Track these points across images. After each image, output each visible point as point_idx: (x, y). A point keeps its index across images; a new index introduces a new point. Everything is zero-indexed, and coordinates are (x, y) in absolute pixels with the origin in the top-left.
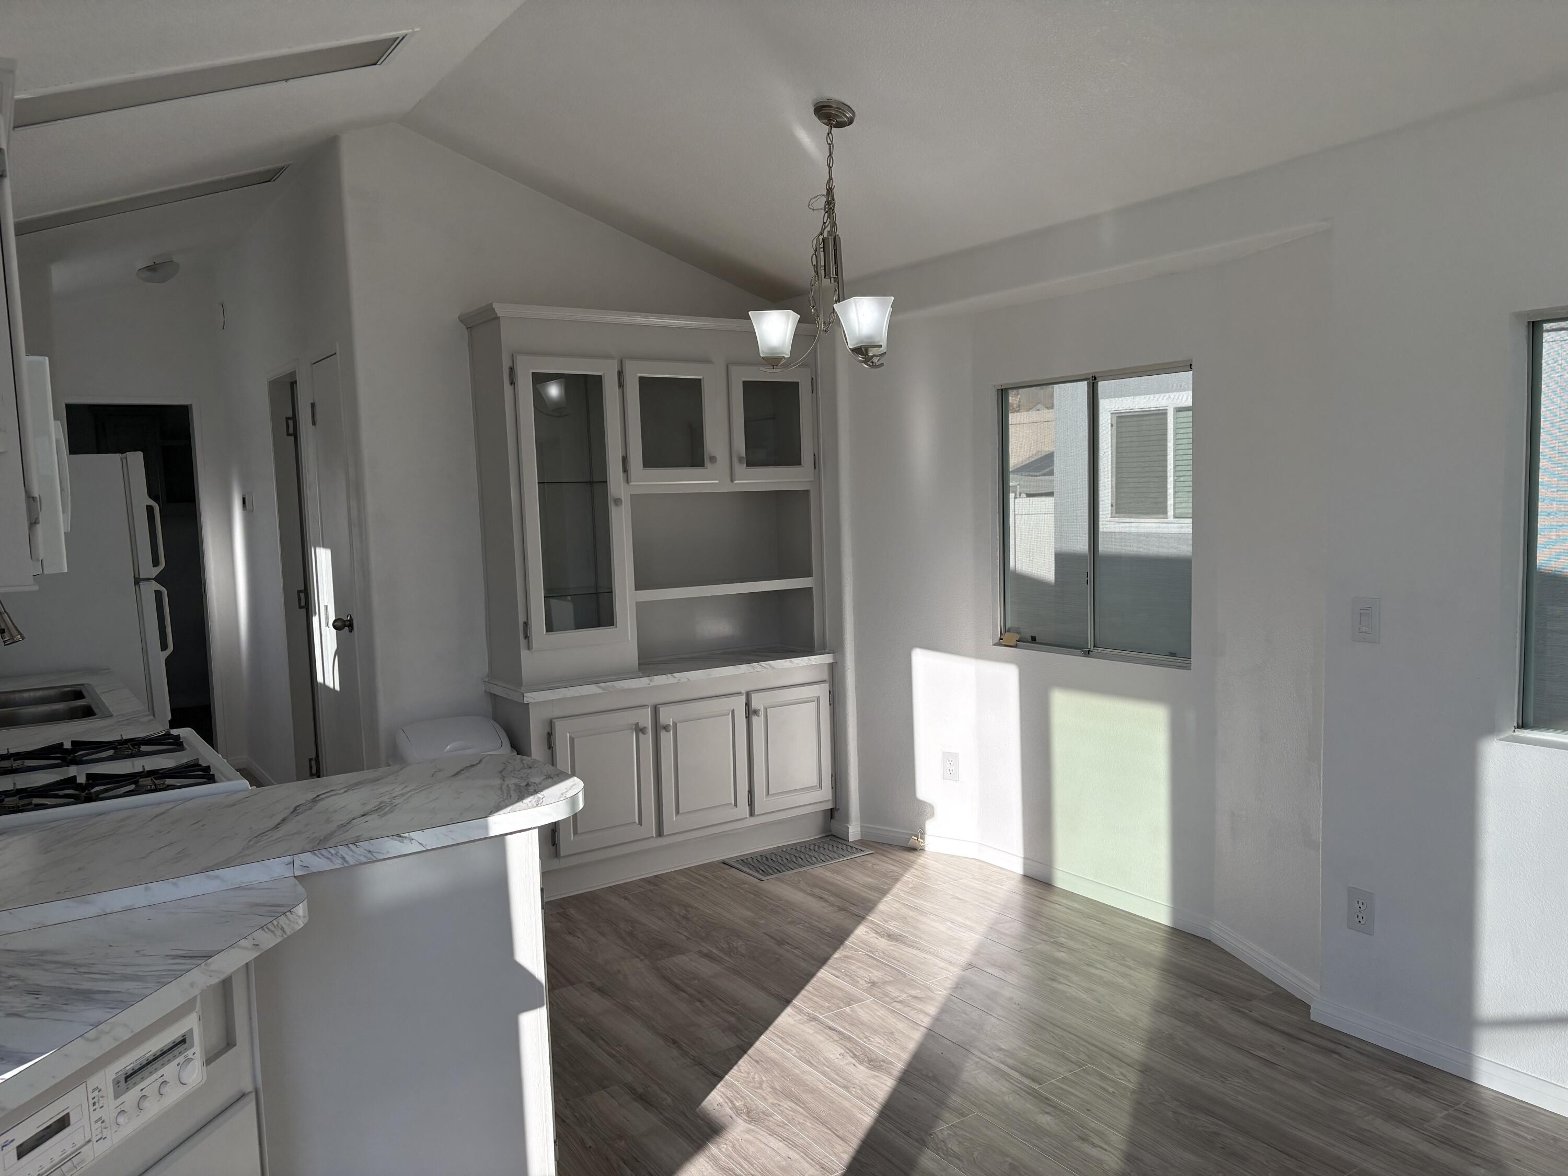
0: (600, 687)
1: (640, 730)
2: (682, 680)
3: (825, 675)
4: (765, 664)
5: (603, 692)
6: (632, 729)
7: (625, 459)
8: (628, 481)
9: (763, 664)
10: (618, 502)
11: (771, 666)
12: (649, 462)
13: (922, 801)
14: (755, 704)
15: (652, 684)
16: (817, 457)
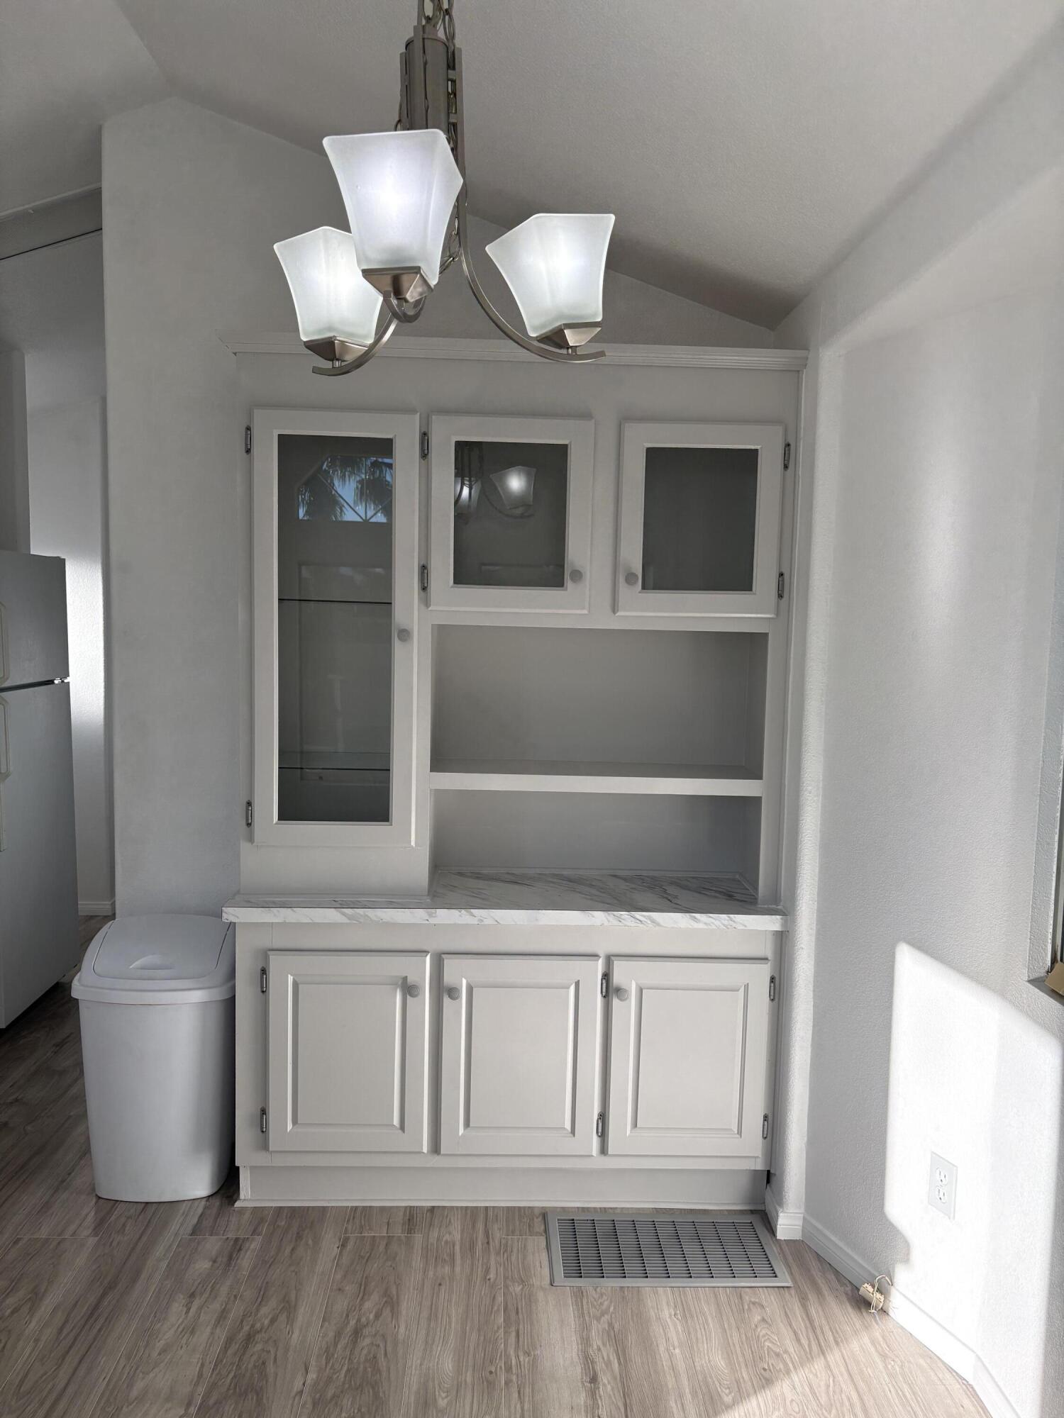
0: (344, 914)
1: (409, 990)
2: (486, 922)
3: (767, 950)
4: (644, 916)
5: (348, 921)
6: (396, 984)
7: (424, 569)
8: (426, 602)
9: (638, 915)
10: (405, 635)
11: (653, 921)
12: (463, 576)
13: (891, 1225)
14: (617, 979)
15: (432, 921)
16: (786, 577)
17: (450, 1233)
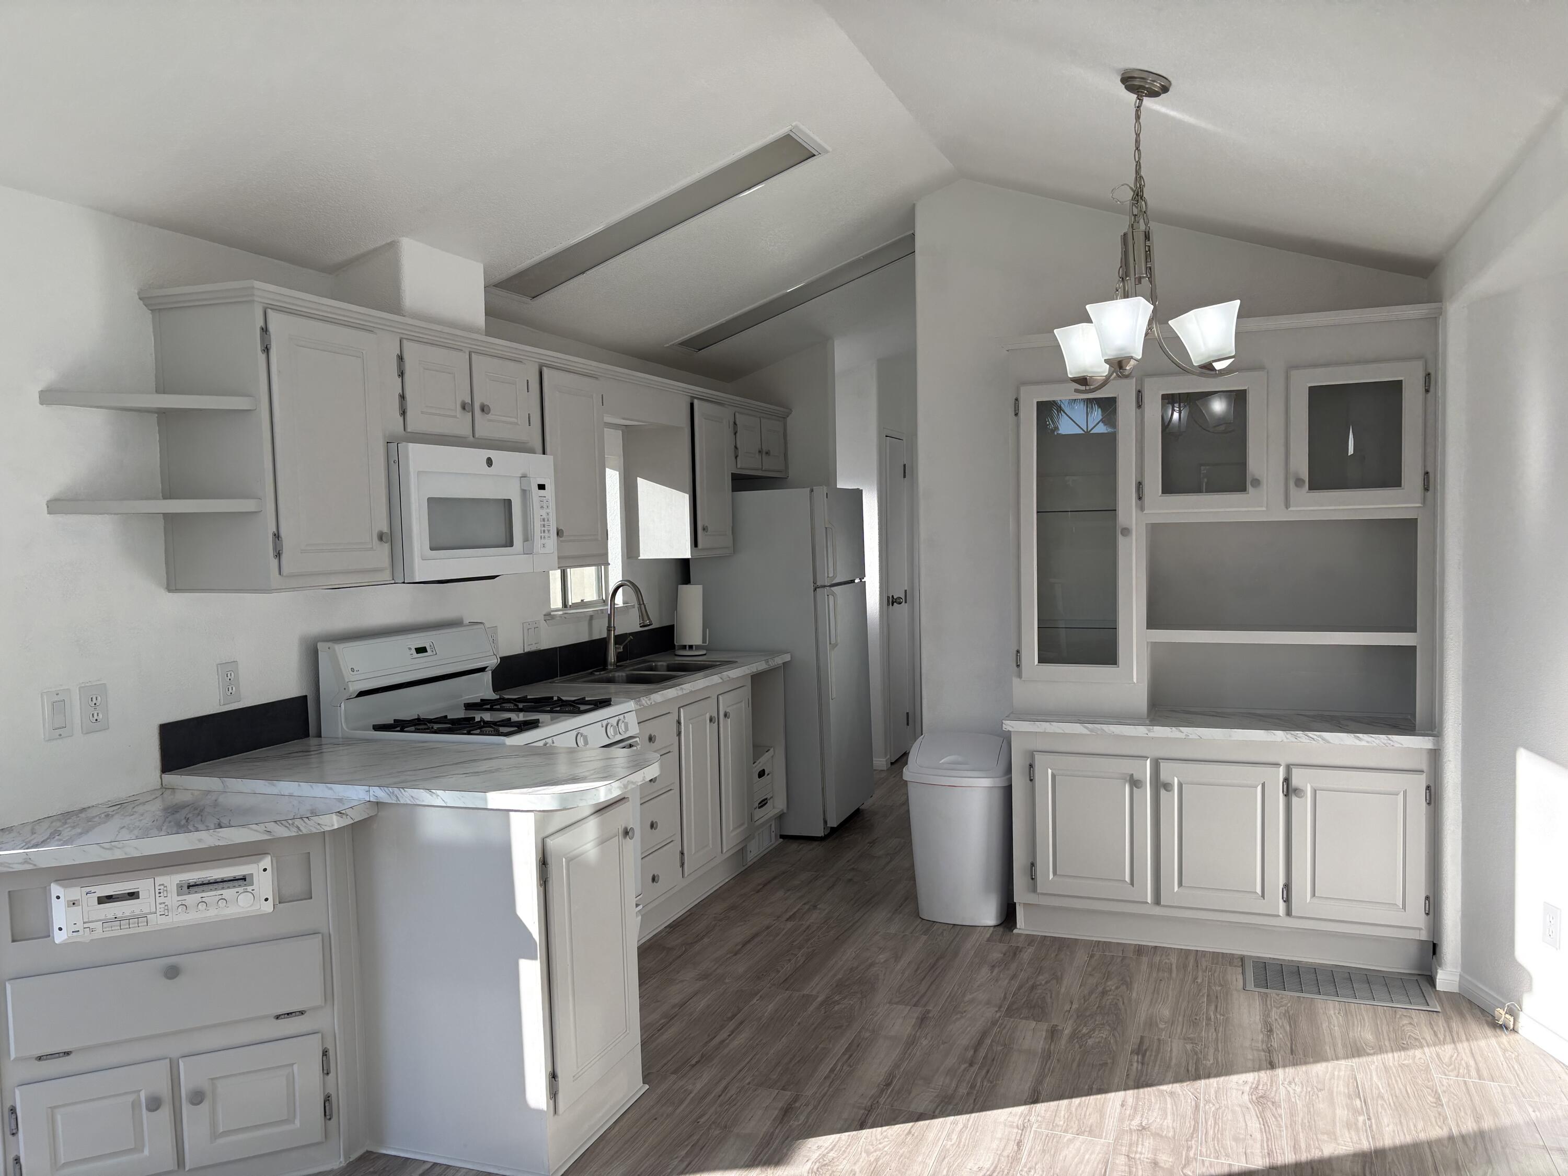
0: (1087, 728)
1: (1135, 783)
2: (1191, 737)
3: (1424, 766)
4: (1314, 735)
5: (1089, 733)
6: (1125, 779)
7: (1140, 485)
8: (1142, 508)
9: (1310, 734)
10: (1126, 532)
11: (1323, 739)
12: (1168, 488)
13: (1520, 965)
14: (1295, 782)
15: (1151, 735)
16: (1431, 475)
17: (1169, 959)
